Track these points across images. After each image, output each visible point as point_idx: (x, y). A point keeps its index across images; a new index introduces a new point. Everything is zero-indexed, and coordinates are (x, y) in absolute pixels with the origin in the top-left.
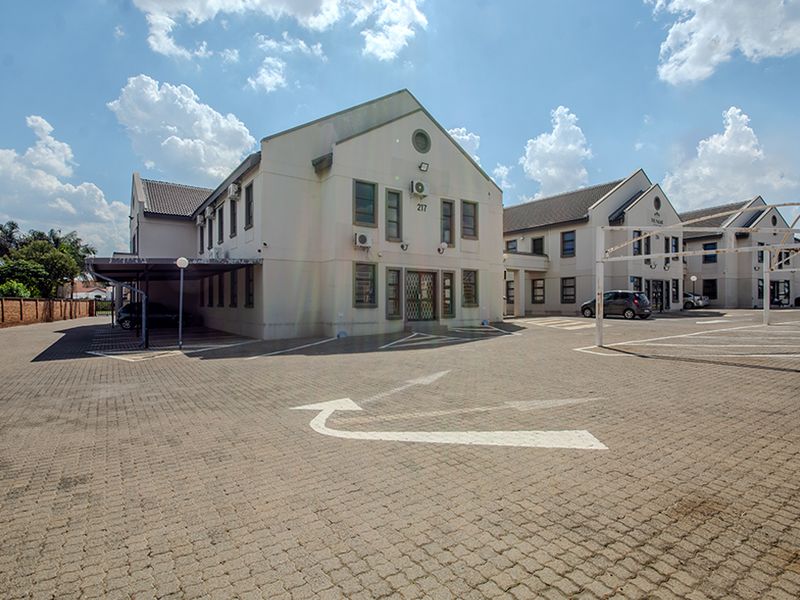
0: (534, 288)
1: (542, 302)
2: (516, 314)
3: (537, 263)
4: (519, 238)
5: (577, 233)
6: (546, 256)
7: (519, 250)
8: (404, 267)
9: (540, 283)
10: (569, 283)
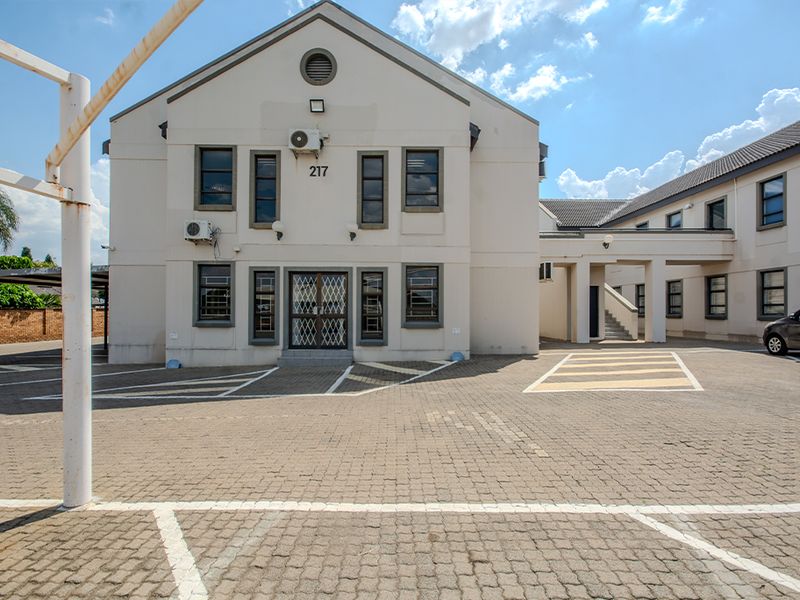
0: (709, 293)
1: (723, 317)
2: (648, 338)
3: (711, 247)
4: (684, 205)
5: (789, 178)
6: (730, 231)
7: (685, 226)
8: (282, 265)
9: (720, 283)
10: (776, 280)
